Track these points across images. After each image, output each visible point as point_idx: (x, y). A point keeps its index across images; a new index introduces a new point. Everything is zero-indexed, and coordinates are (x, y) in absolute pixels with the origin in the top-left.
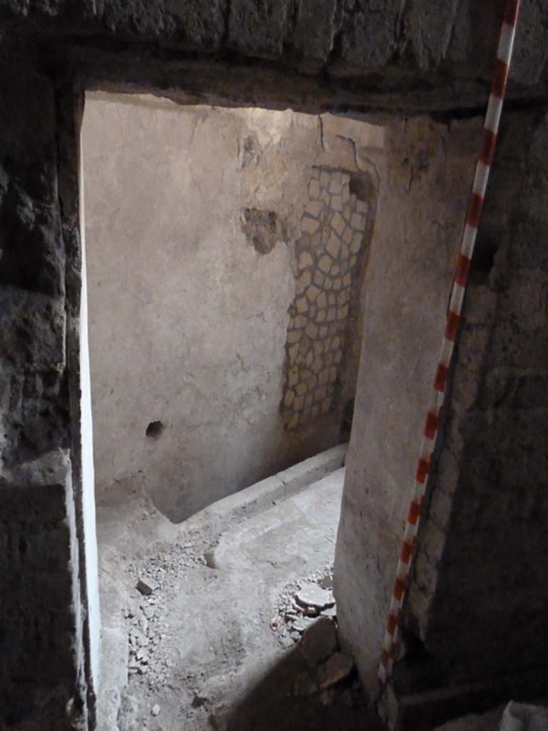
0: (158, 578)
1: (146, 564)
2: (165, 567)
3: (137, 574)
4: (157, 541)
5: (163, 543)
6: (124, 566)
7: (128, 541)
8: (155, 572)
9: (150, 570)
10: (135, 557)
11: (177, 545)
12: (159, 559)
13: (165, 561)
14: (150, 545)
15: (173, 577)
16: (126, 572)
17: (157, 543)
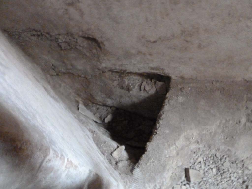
0: (207, 174)
1: (210, 155)
2: (218, 169)
3: (197, 159)
4: (230, 148)
5: (233, 153)
6: (193, 147)
7: (211, 133)
8: (208, 167)
9: (207, 164)
10: (206, 146)
11: (243, 161)
12: (221, 160)
13: (223, 165)
14: (222, 147)
15: (216, 183)
16: (192, 151)
17: (229, 150)
